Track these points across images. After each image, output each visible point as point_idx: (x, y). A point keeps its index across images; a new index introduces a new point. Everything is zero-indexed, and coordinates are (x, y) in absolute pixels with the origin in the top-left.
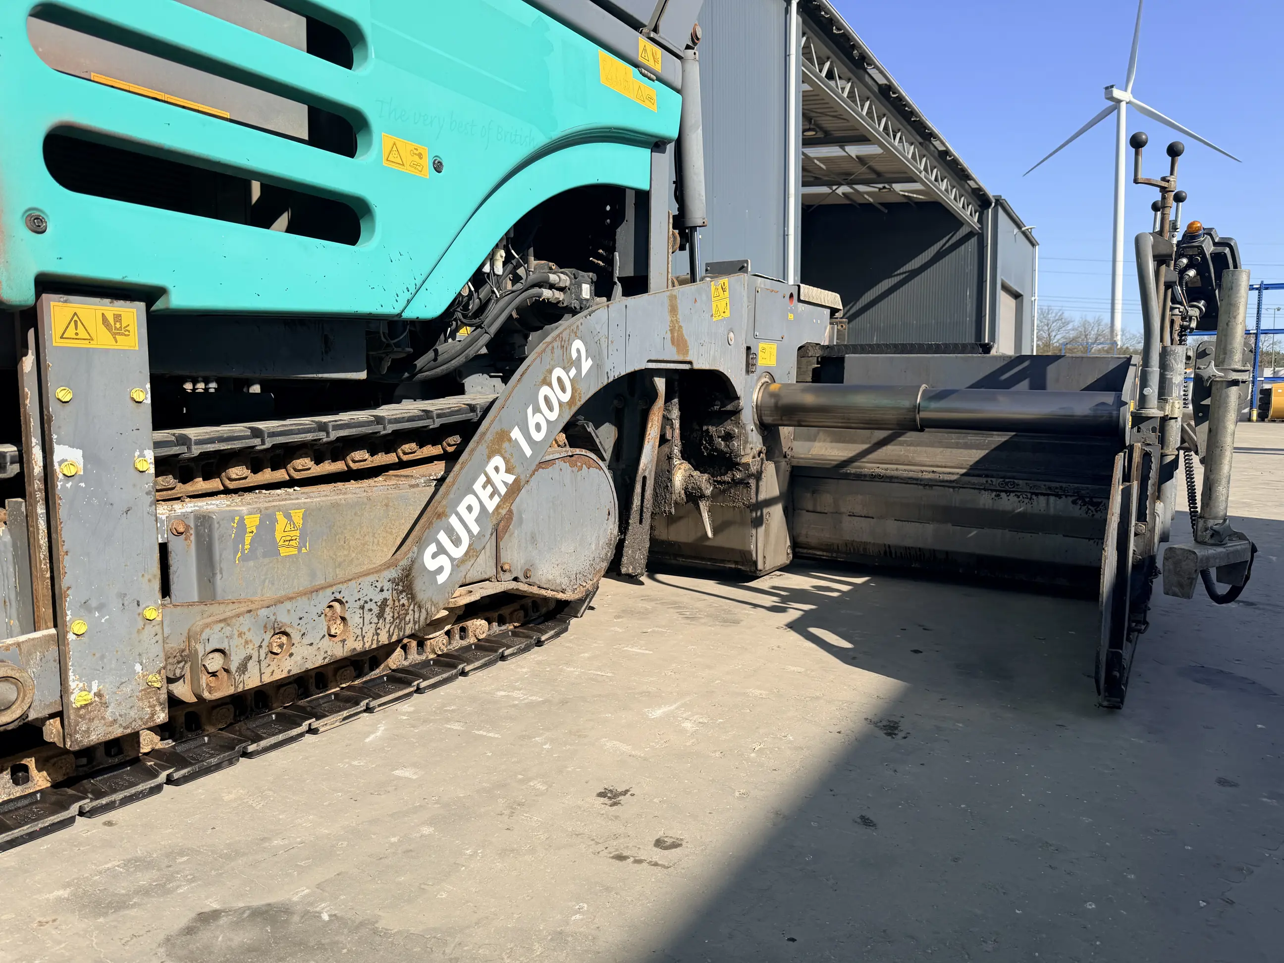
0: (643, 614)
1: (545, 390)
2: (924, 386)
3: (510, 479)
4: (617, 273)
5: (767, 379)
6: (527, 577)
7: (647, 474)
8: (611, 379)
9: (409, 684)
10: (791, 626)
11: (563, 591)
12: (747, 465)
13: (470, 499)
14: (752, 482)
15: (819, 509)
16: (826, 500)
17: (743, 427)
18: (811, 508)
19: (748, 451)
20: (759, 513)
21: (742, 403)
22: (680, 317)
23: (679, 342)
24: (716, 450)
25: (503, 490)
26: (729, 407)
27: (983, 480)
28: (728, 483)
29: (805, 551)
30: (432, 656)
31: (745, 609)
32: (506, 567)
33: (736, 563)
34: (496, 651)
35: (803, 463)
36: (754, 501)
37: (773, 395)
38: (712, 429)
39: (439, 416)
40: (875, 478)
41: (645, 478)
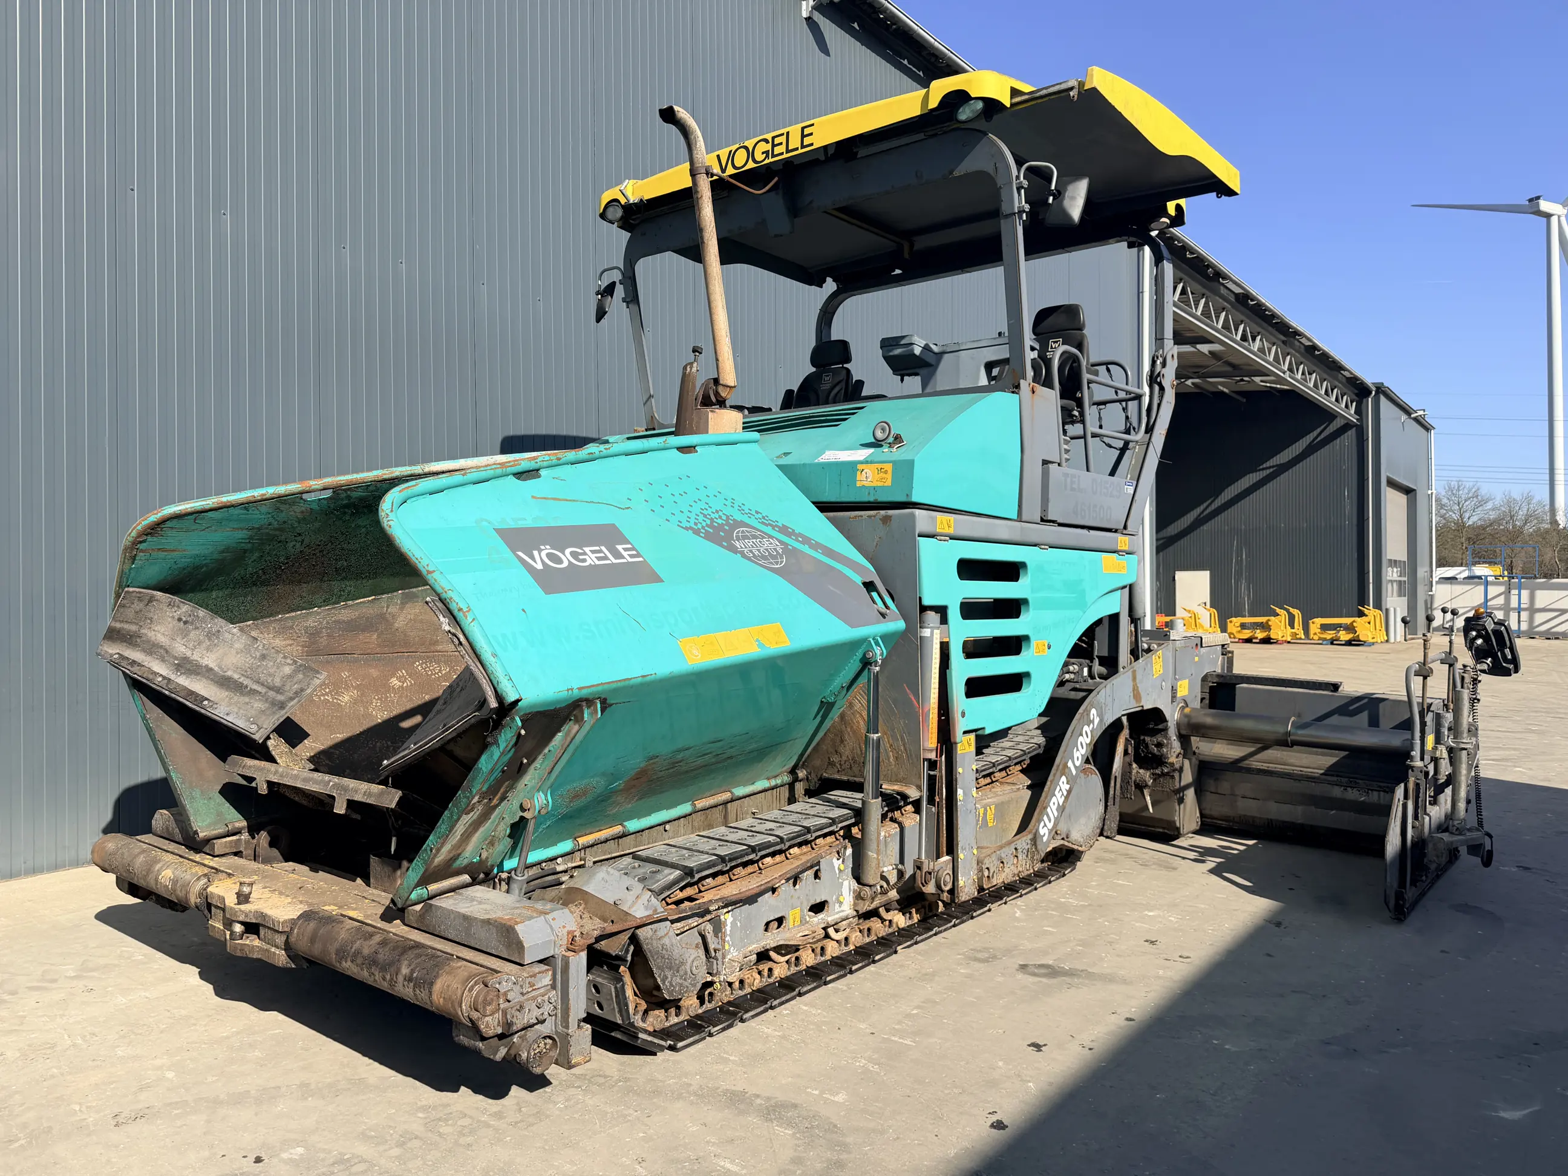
0: (1112, 861)
1: (1081, 739)
2: (1293, 719)
3: (1068, 787)
4: (1096, 653)
5: (1183, 704)
6: (1067, 838)
7: (1117, 774)
8: (1107, 725)
9: (1018, 892)
10: (1212, 871)
11: (1081, 846)
12: (1172, 764)
13: (1054, 799)
14: (1176, 775)
15: (1219, 792)
16: (1225, 786)
17: (1169, 739)
18: (1213, 791)
19: (1172, 754)
20: (1181, 795)
21: (1169, 724)
22: (1137, 681)
23: (1137, 696)
24: (1151, 753)
25: (1065, 793)
26: (1160, 727)
27: (1335, 779)
28: (1158, 774)
29: (1209, 820)
30: (1017, 878)
31: (1176, 860)
32: (1059, 832)
33: (1164, 828)
34: (1047, 878)
35: (1207, 759)
36: (1177, 786)
37: (1186, 716)
38: (1148, 739)
39: (1029, 753)
40: (1260, 771)
41: (1116, 777)
